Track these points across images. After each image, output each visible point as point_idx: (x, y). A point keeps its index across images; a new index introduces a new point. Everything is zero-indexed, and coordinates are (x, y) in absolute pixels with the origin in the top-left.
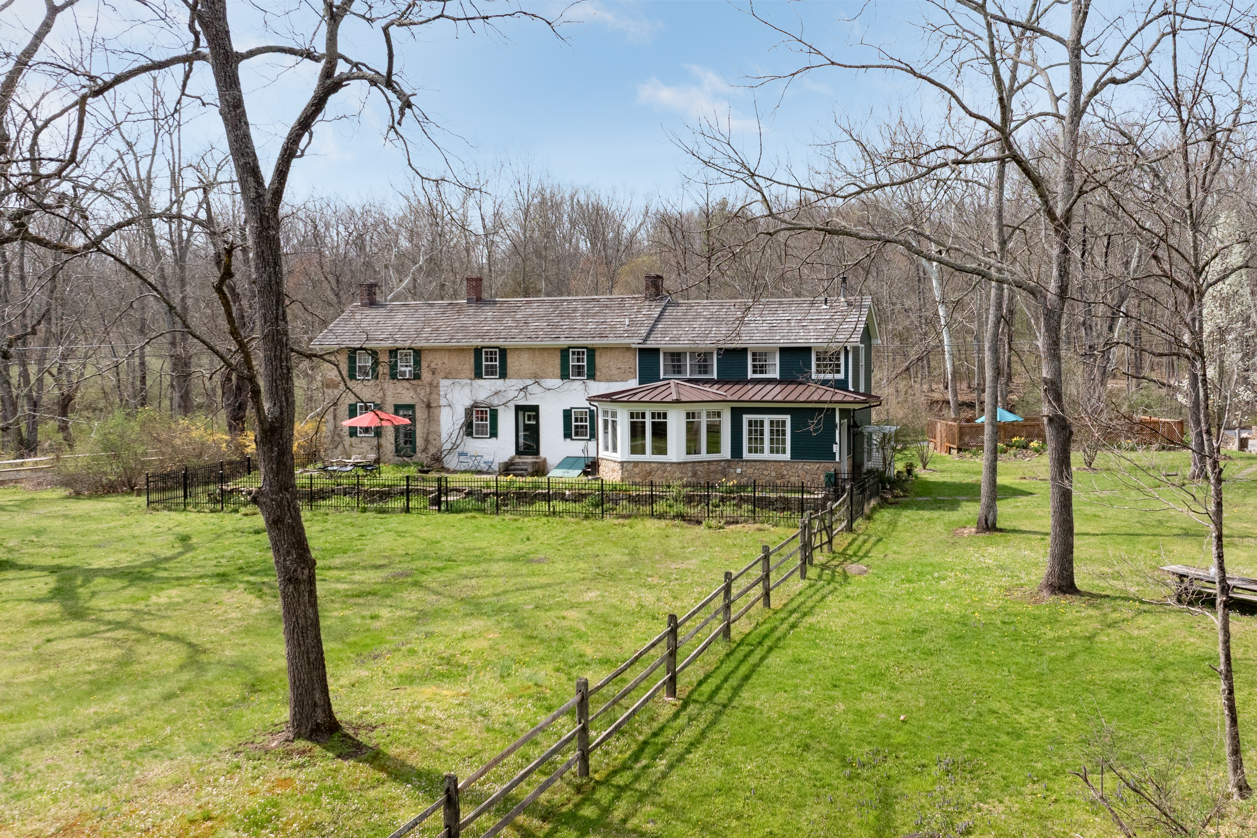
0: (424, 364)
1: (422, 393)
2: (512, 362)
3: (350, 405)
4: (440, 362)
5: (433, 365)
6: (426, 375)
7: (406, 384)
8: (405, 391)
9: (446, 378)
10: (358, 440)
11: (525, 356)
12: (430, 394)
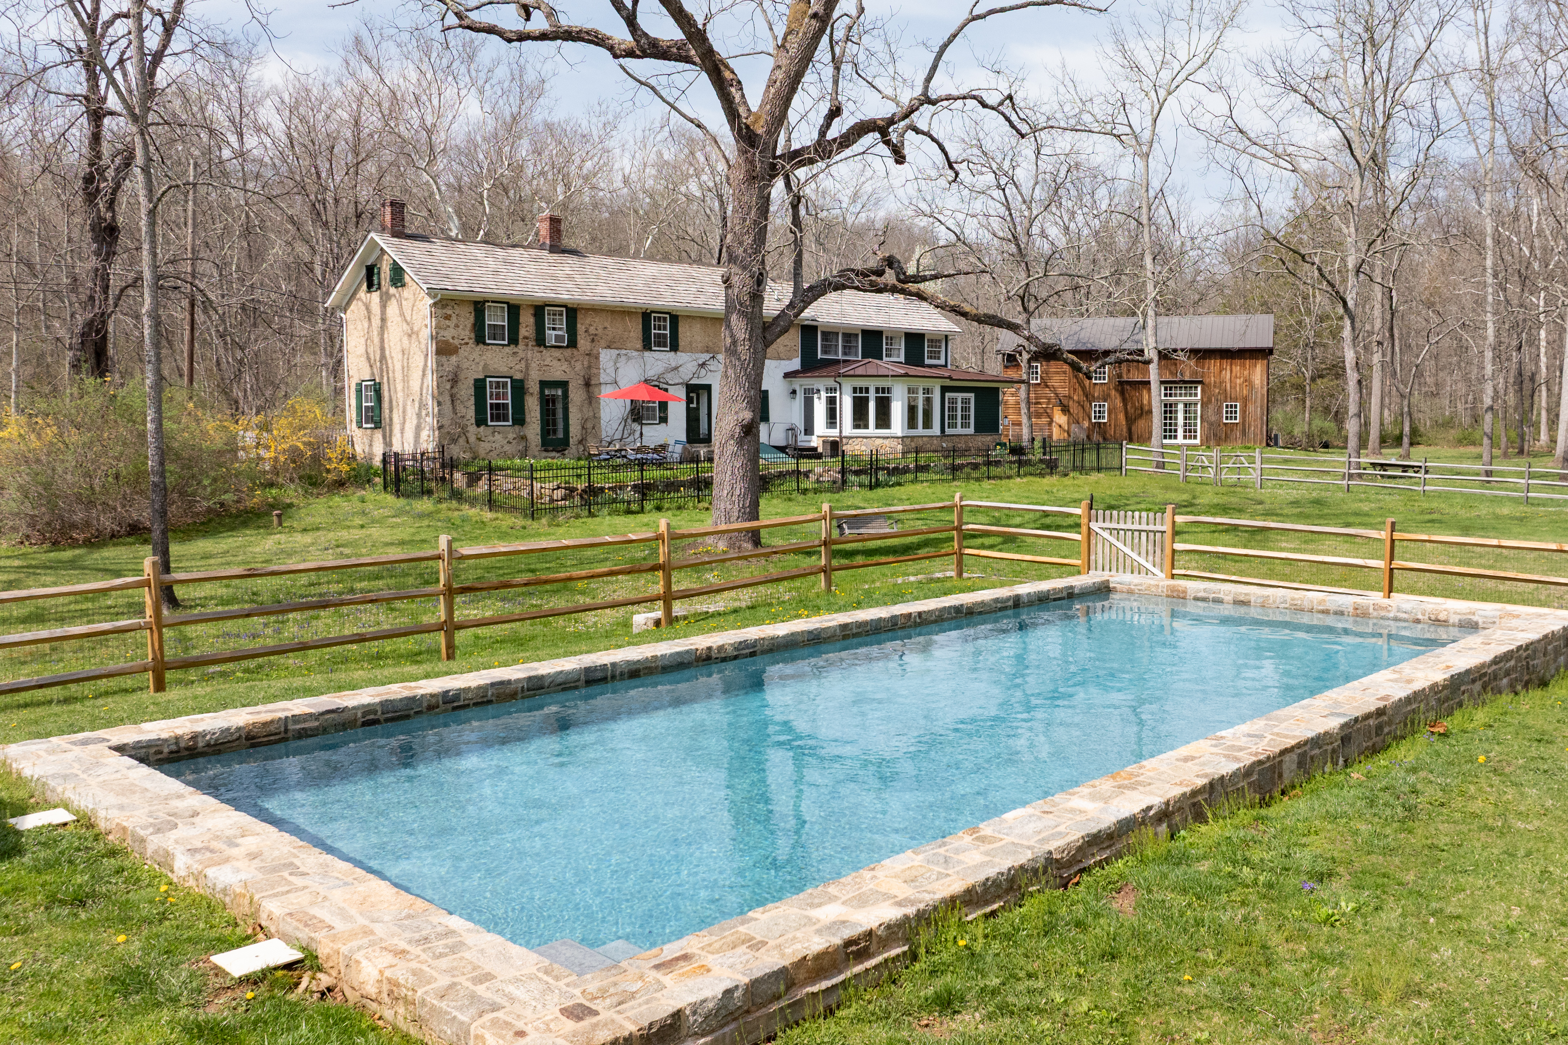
0: (581, 328)
1: (578, 366)
2: (685, 332)
3: (476, 380)
4: (600, 327)
5: (592, 330)
6: (583, 342)
7: (557, 353)
8: (555, 363)
9: (609, 347)
10: (491, 429)
11: (697, 327)
12: (589, 367)
